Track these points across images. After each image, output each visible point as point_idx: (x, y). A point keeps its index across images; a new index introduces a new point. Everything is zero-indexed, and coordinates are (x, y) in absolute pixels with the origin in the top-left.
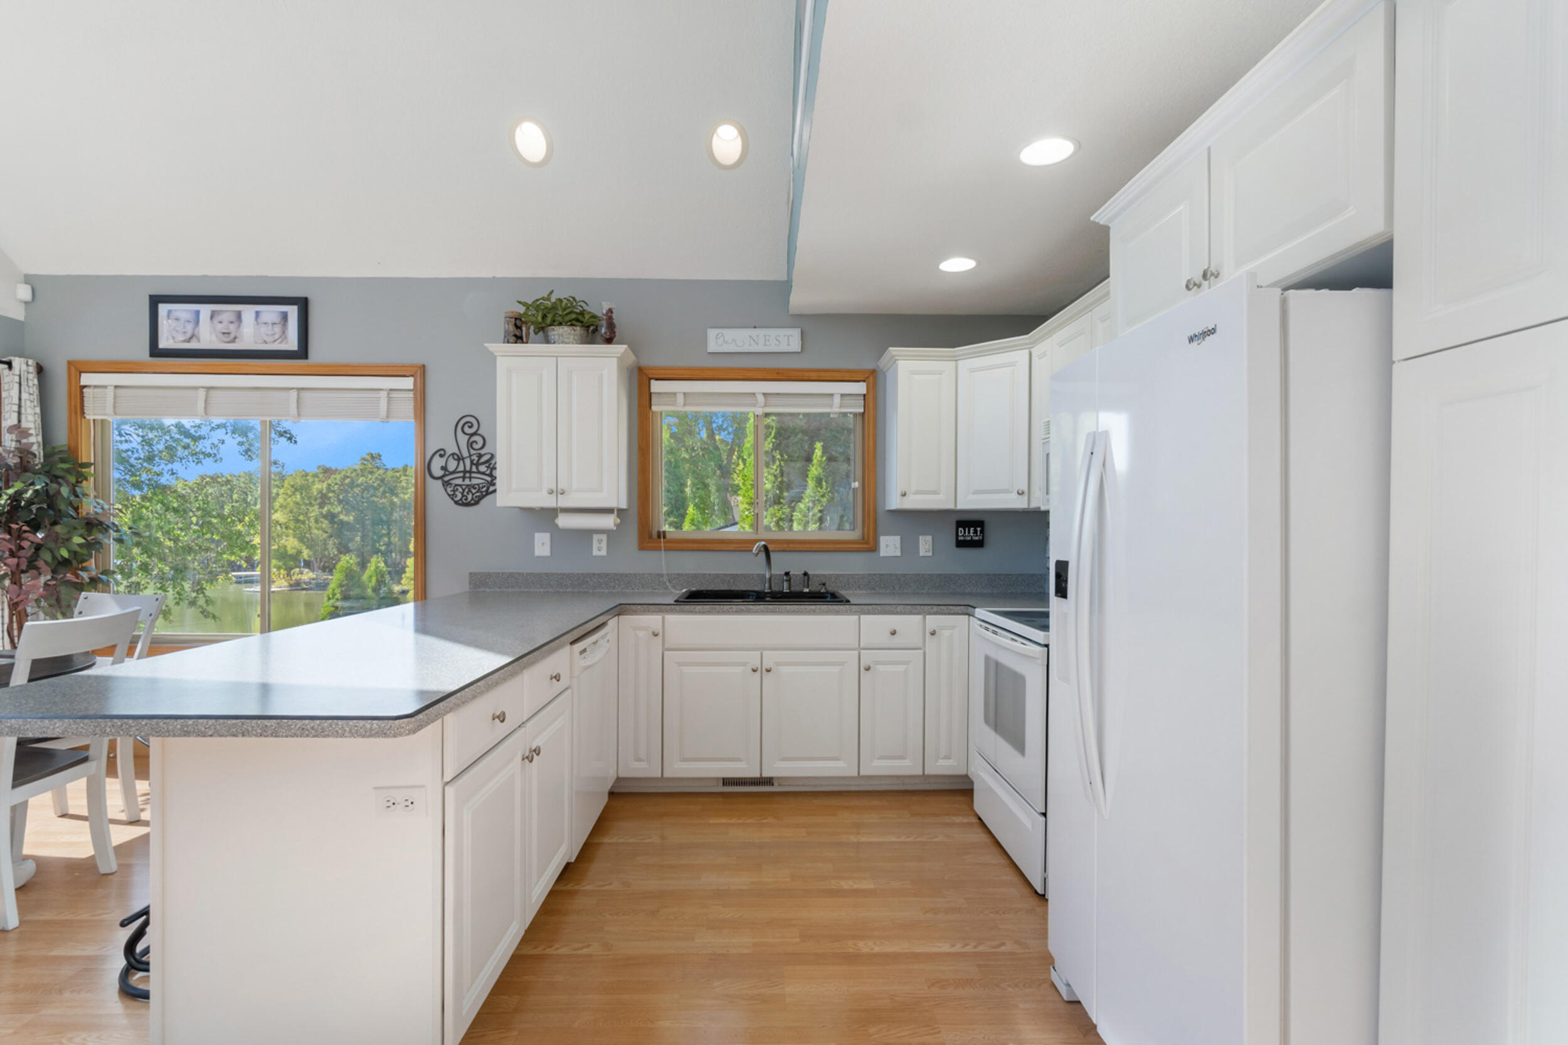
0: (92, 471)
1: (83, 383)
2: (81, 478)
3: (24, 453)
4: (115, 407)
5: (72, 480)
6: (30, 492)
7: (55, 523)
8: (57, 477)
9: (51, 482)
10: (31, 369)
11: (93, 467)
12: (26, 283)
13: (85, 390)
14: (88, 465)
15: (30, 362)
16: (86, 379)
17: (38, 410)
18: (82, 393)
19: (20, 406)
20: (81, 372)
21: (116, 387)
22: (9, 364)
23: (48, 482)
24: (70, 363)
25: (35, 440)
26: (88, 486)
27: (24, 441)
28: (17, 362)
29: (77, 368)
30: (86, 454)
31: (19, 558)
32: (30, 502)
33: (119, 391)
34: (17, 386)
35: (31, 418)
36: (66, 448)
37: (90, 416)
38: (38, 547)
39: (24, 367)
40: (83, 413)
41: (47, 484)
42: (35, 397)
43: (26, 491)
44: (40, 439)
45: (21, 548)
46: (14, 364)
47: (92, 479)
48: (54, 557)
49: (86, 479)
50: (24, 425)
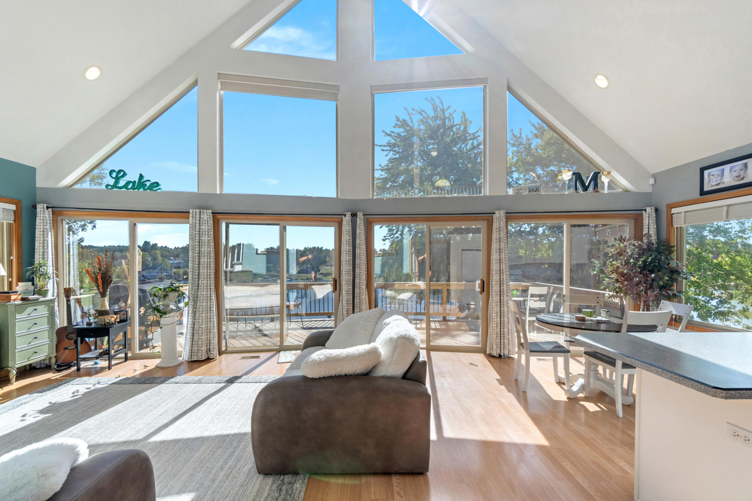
0: (676, 249)
1: (672, 212)
2: (671, 252)
3: (650, 244)
4: (685, 220)
5: (667, 253)
6: (650, 259)
7: (659, 271)
8: (661, 252)
9: (658, 254)
10: (653, 211)
11: (676, 247)
12: (653, 177)
13: (673, 215)
14: (674, 246)
15: (653, 208)
16: (674, 211)
17: (655, 226)
18: (672, 217)
19: (649, 226)
20: (671, 208)
21: (686, 212)
22: (645, 210)
23: (657, 254)
24: (667, 205)
25: (654, 239)
26: (674, 255)
27: (650, 239)
28: (648, 209)
29: (671, 206)
30: (674, 242)
31: (647, 284)
32: (651, 263)
33: (687, 214)
34: (647, 218)
35: (652, 230)
36: (665, 240)
37: (675, 226)
38: (653, 280)
39: (650, 210)
40: (672, 225)
41: (656, 256)
42: (654, 221)
43: (648, 259)
44: (656, 237)
45: (647, 280)
46: (647, 210)
47: (675, 252)
48: (658, 285)
49: (673, 252)
50: (650, 233)
